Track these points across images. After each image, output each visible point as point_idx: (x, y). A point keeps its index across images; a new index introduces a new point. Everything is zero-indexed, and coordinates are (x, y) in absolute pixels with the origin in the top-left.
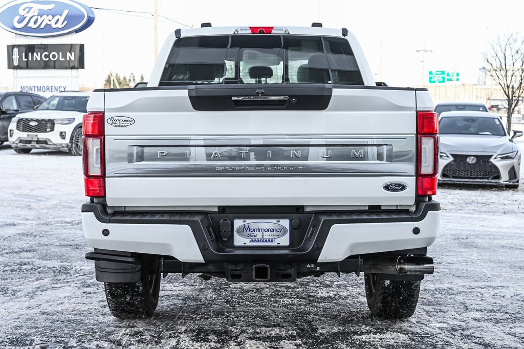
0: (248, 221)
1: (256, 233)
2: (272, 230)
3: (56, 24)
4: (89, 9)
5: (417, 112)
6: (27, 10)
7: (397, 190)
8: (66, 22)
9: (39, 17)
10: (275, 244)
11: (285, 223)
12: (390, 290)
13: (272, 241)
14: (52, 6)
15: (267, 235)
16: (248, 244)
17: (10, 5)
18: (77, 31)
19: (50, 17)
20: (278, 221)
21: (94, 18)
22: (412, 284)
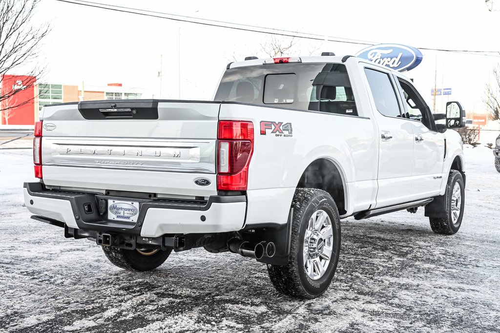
0: (116, 202)
1: (120, 211)
2: (129, 210)
3: (393, 64)
4: (417, 50)
5: (219, 121)
6: (374, 54)
7: (203, 185)
8: (400, 62)
9: (381, 59)
10: (130, 220)
11: (136, 205)
12: (273, 272)
13: (128, 218)
14: (391, 51)
15: (127, 214)
16: (116, 219)
17: (362, 52)
18: (409, 69)
19: (389, 59)
20: (133, 204)
21: (422, 58)
22: (288, 269)
